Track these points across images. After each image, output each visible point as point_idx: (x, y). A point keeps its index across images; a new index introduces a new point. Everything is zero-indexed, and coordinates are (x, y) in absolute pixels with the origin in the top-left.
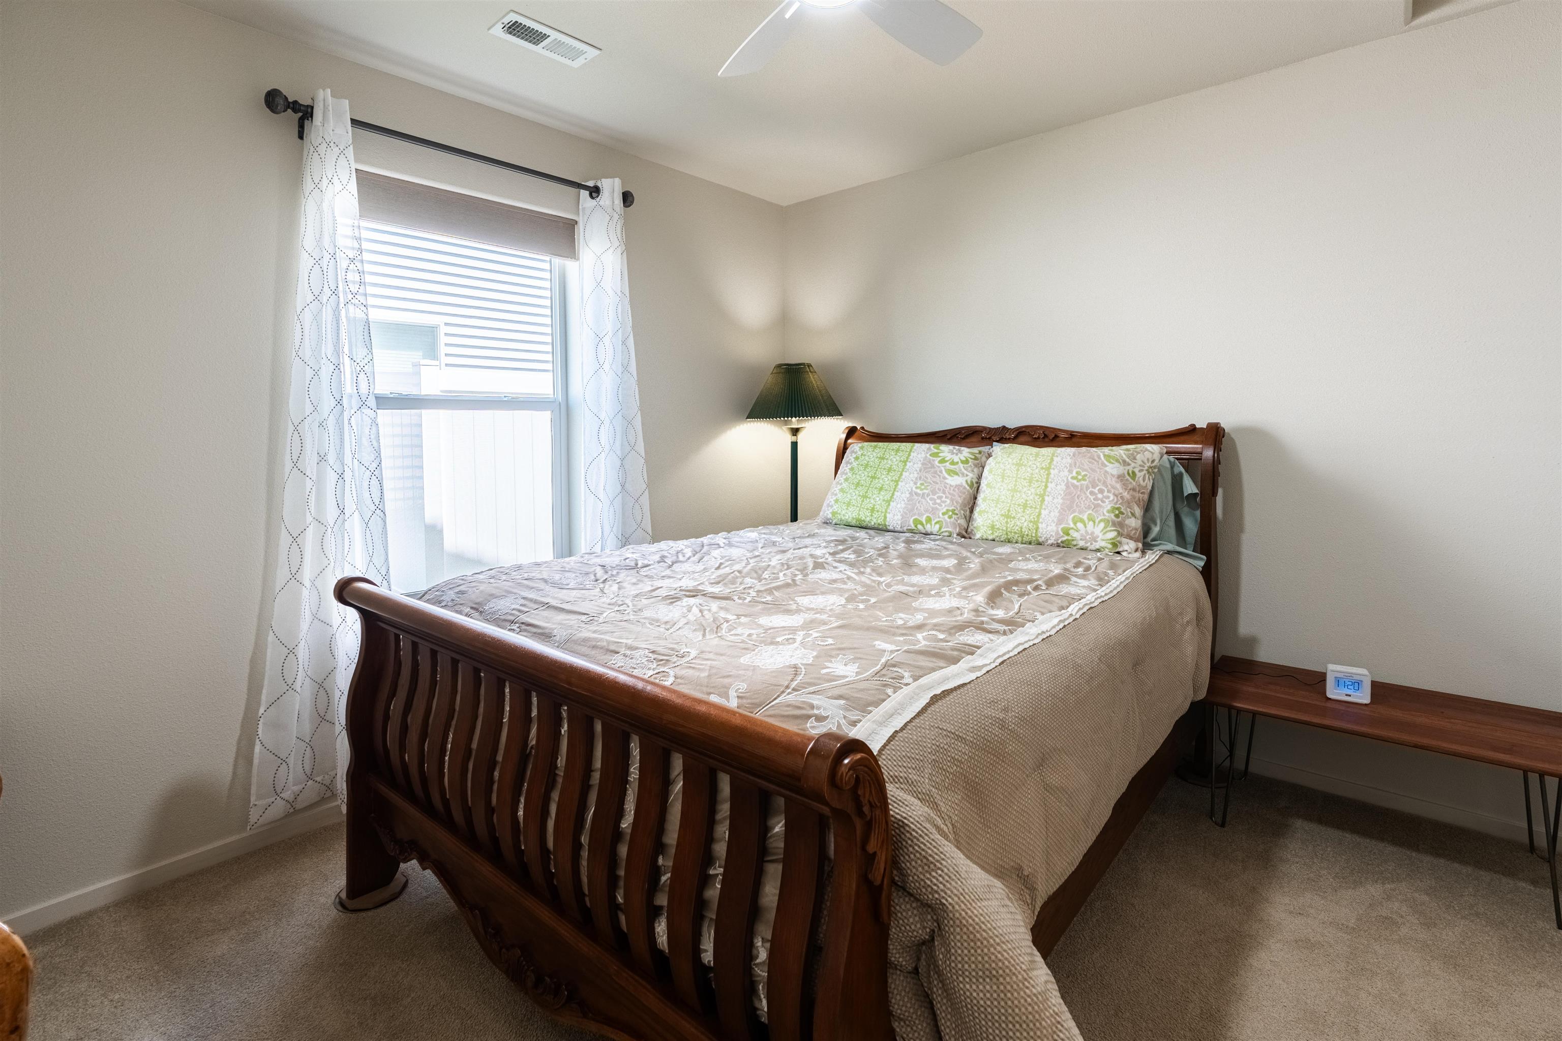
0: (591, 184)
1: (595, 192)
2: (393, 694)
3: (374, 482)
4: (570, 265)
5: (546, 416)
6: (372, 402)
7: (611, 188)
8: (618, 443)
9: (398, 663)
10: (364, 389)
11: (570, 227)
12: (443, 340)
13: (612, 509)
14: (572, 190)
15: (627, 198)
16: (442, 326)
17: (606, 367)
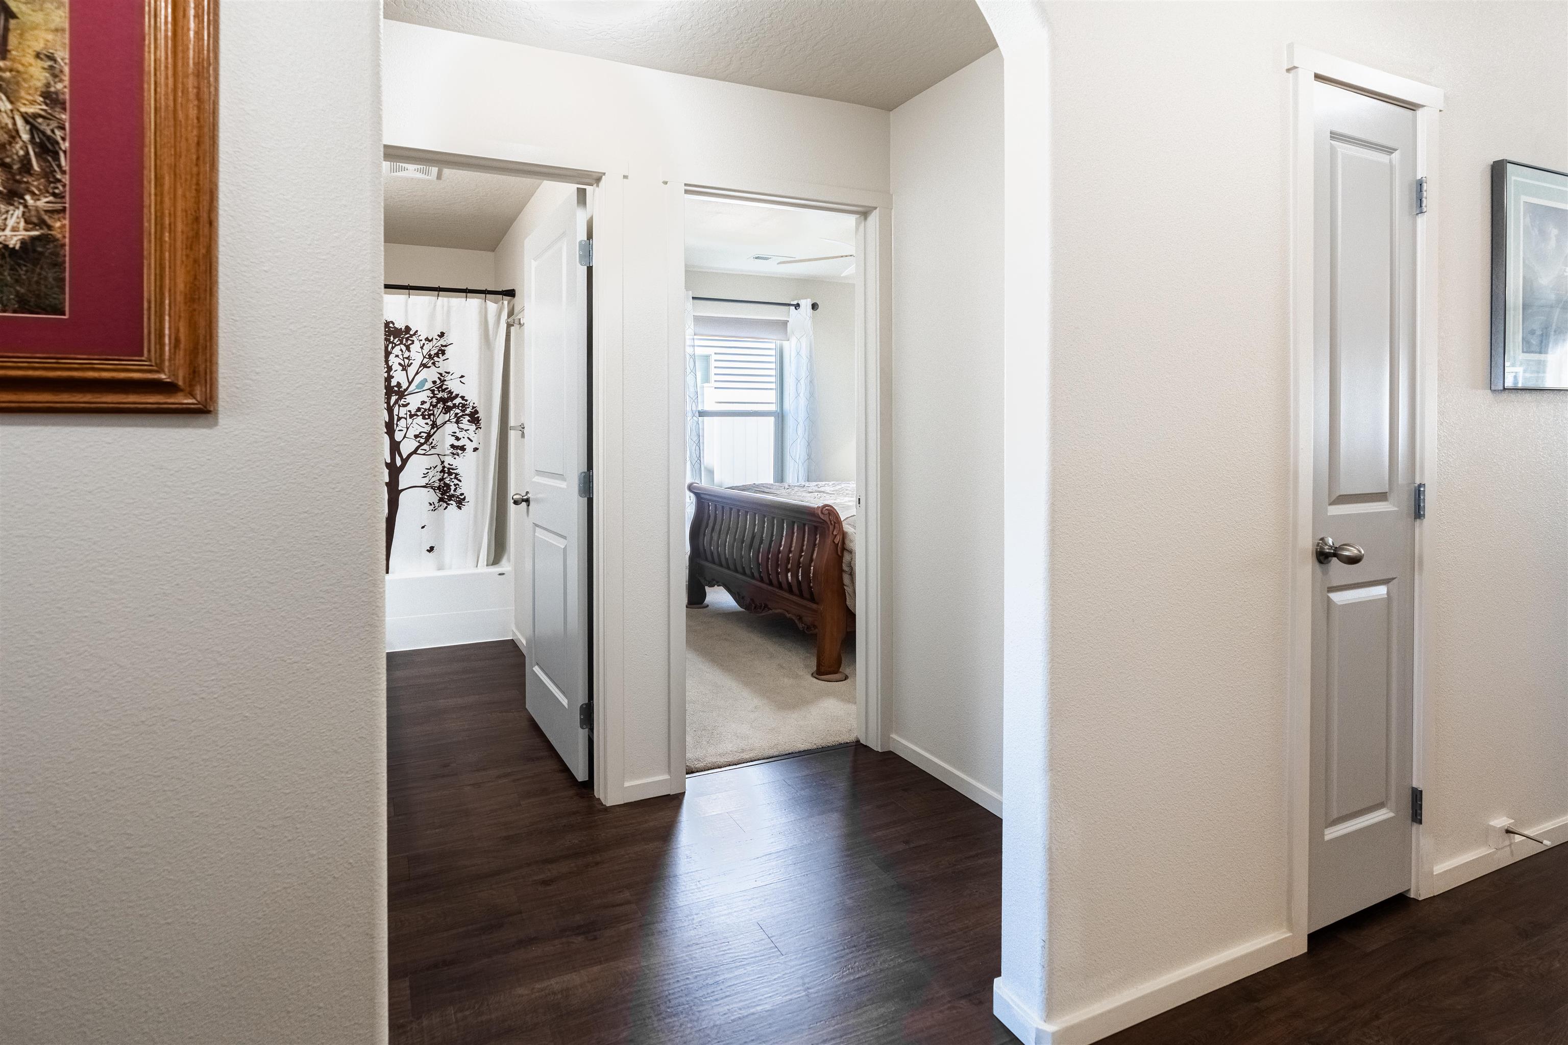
0: (795, 302)
1: (797, 306)
2: (707, 527)
3: (697, 448)
4: (786, 344)
5: (772, 419)
6: (697, 414)
7: (806, 304)
8: (807, 433)
9: (709, 516)
10: (694, 409)
11: (785, 323)
12: (713, 364)
13: (803, 468)
14: (787, 307)
15: (814, 306)
16: (713, 354)
17: (801, 395)
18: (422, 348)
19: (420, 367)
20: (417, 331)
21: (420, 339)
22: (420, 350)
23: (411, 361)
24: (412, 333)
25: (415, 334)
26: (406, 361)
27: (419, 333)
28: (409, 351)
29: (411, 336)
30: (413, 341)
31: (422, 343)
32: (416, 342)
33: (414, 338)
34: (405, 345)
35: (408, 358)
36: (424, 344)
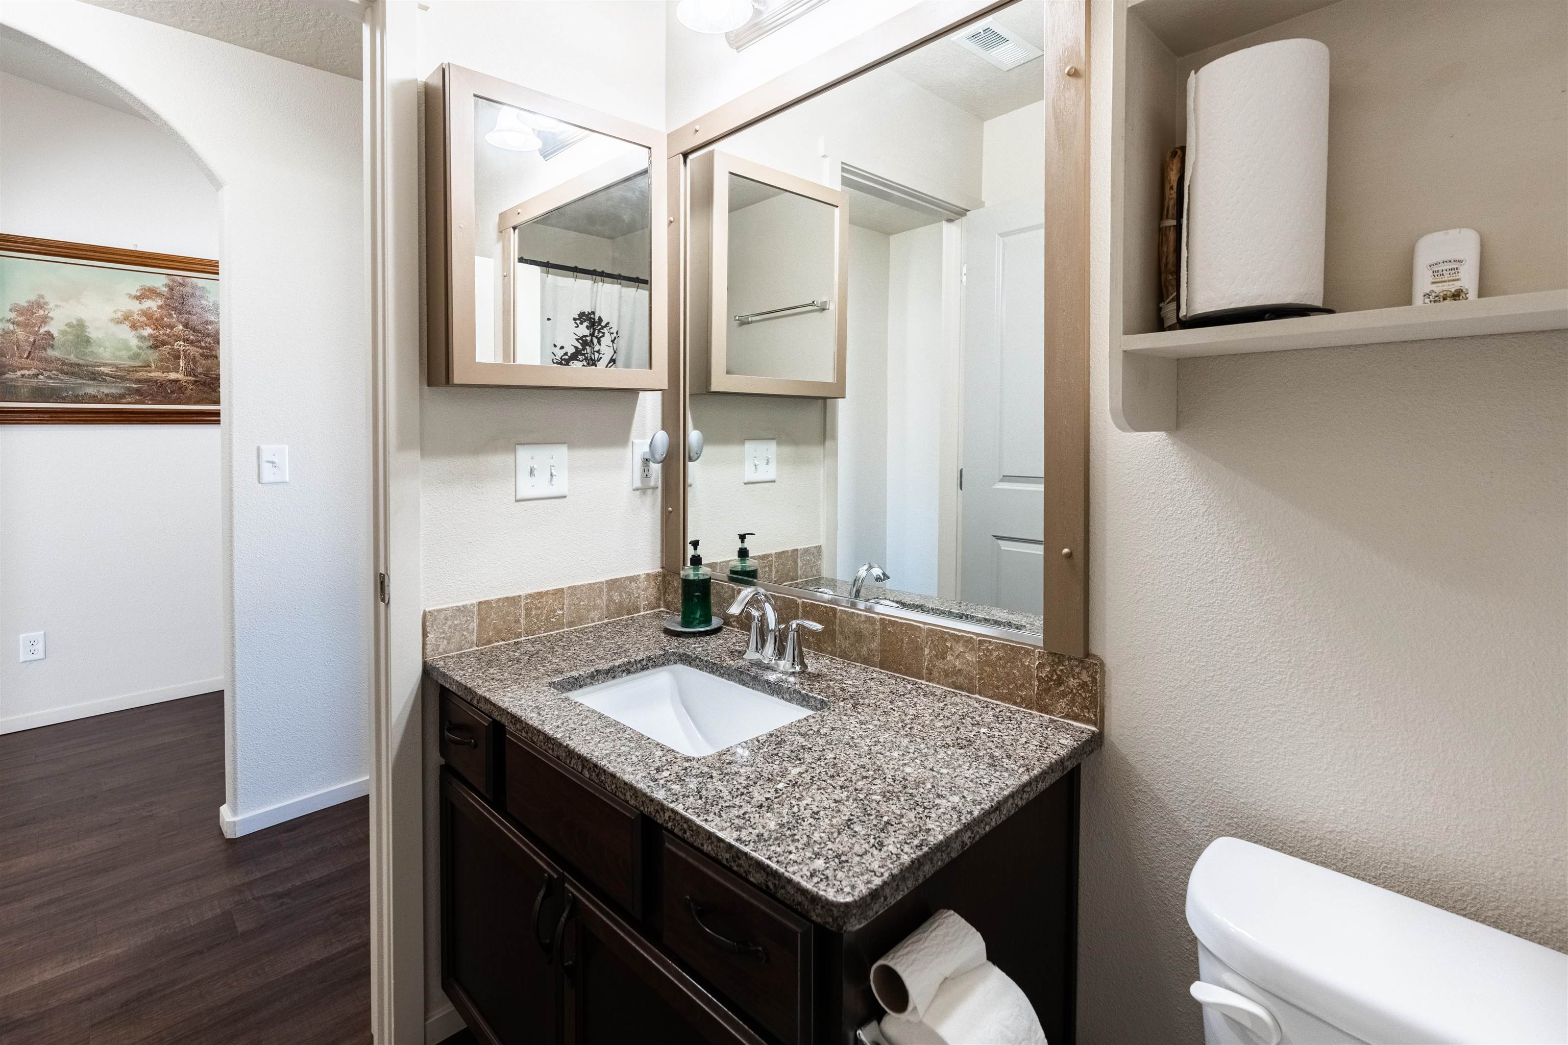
18: (613, 341)
19: (610, 362)
20: (608, 323)
21: (612, 331)
22: (611, 344)
23: (601, 356)
24: (603, 324)
25: (606, 326)
26: (596, 354)
27: (610, 325)
28: (600, 344)
29: (603, 328)
30: (604, 333)
31: (613, 336)
32: (607, 335)
33: (605, 330)
34: (596, 337)
35: (598, 352)
36: (615, 338)
